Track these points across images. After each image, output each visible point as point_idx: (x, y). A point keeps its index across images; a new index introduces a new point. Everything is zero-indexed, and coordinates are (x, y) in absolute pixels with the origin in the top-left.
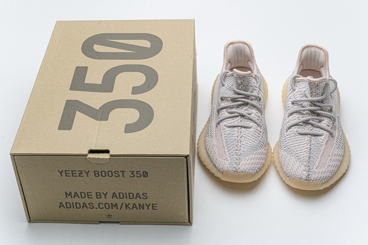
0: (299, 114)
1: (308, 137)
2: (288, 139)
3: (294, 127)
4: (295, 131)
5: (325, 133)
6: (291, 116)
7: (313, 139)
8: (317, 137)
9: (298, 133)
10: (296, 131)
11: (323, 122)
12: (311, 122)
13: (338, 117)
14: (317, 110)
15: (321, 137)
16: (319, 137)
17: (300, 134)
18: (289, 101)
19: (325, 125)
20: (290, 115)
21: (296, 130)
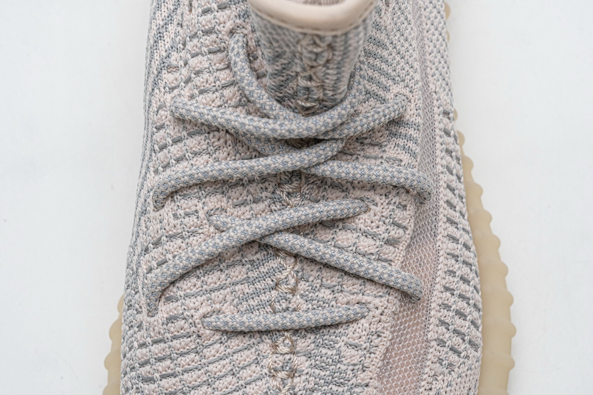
0: (215, 193)
1: (275, 346)
2: (160, 366)
3: (186, 285)
4: (197, 316)
5: (377, 301)
6: (169, 206)
7: (309, 356)
8: (328, 336)
9: (217, 330)
10: (205, 317)
11: (362, 222)
12: (288, 240)
13: (446, 113)
14: (319, 164)
15: (353, 333)
16: (341, 330)
17: (226, 332)
18: (161, 85)
19: (370, 241)
20: (166, 199)
21: (202, 311)
